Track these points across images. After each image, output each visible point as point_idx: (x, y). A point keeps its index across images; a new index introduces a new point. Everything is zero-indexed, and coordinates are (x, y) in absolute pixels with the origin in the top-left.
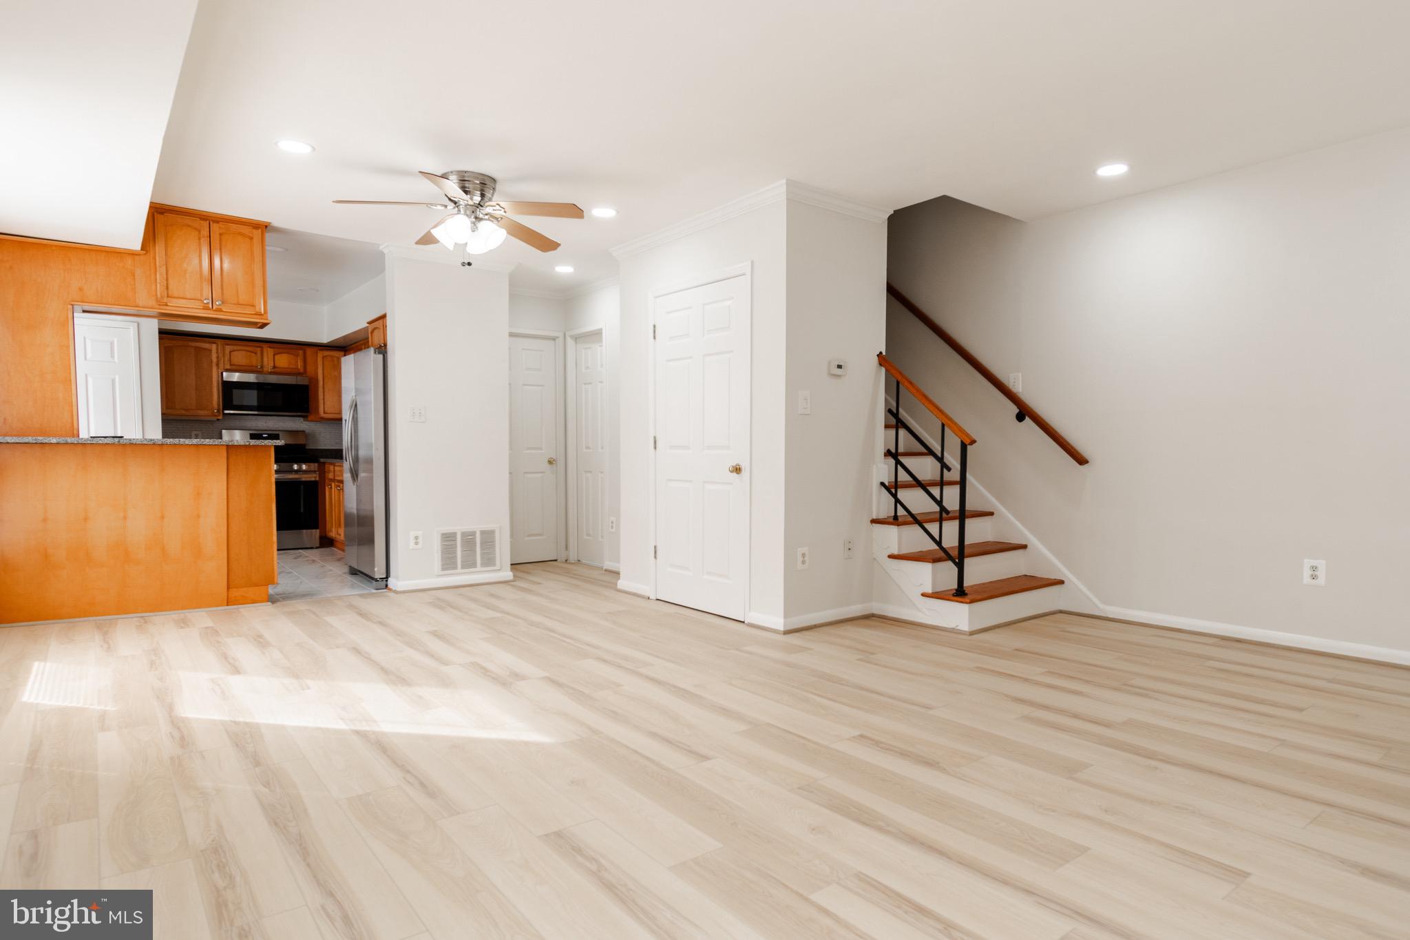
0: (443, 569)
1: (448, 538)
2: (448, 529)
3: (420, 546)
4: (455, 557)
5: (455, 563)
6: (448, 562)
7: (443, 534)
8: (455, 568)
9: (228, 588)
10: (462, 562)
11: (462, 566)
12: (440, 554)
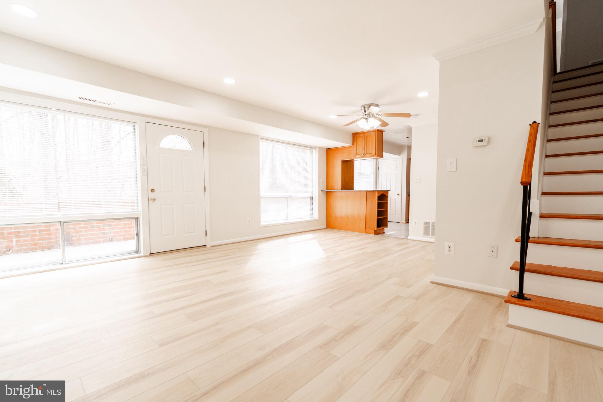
0: (424, 235)
1: (427, 224)
2: (427, 221)
3: (416, 225)
4: (429, 231)
5: (429, 233)
6: (426, 233)
7: (424, 222)
8: (429, 235)
9: (365, 229)
10: (432, 233)
11: (431, 235)
12: (423, 229)
